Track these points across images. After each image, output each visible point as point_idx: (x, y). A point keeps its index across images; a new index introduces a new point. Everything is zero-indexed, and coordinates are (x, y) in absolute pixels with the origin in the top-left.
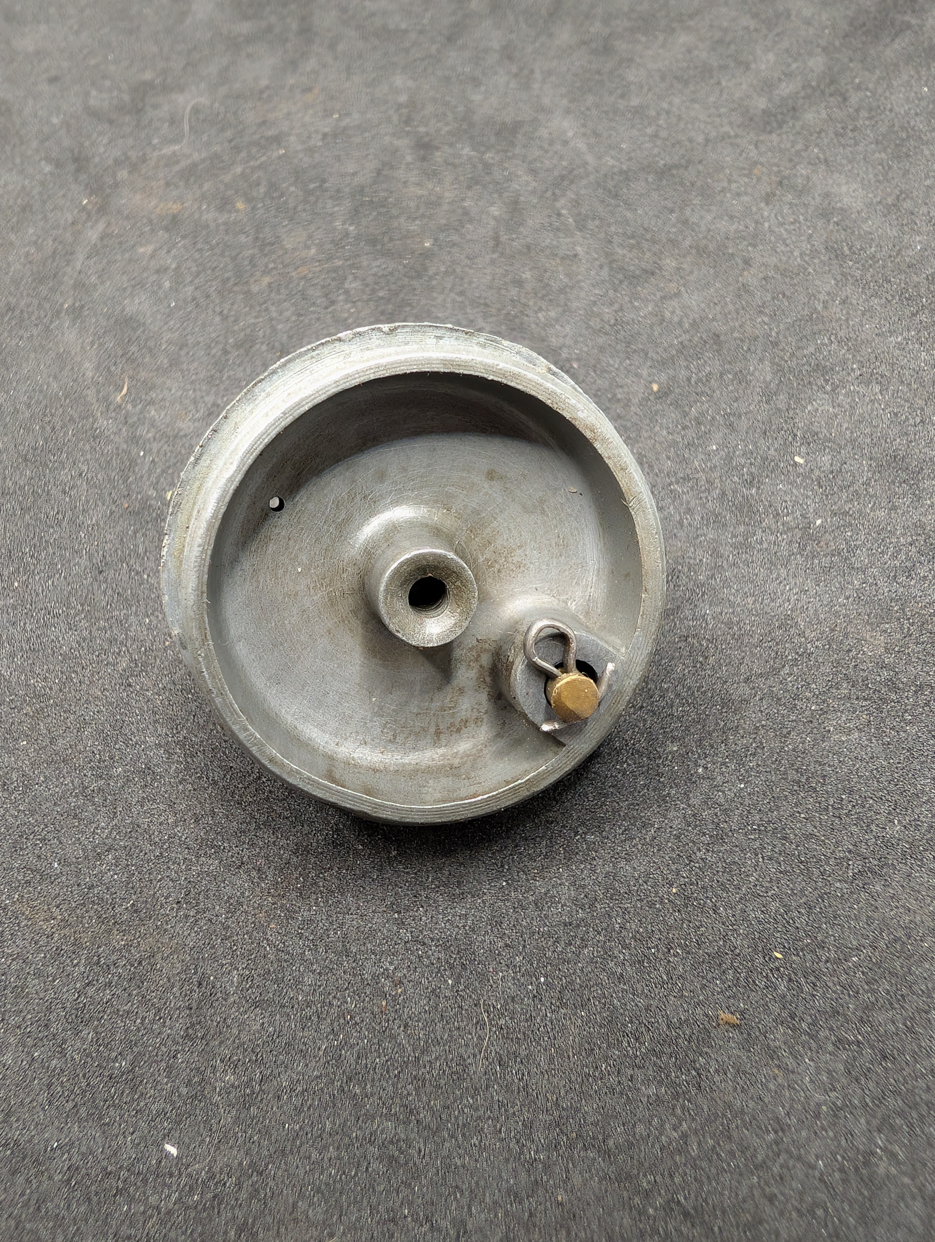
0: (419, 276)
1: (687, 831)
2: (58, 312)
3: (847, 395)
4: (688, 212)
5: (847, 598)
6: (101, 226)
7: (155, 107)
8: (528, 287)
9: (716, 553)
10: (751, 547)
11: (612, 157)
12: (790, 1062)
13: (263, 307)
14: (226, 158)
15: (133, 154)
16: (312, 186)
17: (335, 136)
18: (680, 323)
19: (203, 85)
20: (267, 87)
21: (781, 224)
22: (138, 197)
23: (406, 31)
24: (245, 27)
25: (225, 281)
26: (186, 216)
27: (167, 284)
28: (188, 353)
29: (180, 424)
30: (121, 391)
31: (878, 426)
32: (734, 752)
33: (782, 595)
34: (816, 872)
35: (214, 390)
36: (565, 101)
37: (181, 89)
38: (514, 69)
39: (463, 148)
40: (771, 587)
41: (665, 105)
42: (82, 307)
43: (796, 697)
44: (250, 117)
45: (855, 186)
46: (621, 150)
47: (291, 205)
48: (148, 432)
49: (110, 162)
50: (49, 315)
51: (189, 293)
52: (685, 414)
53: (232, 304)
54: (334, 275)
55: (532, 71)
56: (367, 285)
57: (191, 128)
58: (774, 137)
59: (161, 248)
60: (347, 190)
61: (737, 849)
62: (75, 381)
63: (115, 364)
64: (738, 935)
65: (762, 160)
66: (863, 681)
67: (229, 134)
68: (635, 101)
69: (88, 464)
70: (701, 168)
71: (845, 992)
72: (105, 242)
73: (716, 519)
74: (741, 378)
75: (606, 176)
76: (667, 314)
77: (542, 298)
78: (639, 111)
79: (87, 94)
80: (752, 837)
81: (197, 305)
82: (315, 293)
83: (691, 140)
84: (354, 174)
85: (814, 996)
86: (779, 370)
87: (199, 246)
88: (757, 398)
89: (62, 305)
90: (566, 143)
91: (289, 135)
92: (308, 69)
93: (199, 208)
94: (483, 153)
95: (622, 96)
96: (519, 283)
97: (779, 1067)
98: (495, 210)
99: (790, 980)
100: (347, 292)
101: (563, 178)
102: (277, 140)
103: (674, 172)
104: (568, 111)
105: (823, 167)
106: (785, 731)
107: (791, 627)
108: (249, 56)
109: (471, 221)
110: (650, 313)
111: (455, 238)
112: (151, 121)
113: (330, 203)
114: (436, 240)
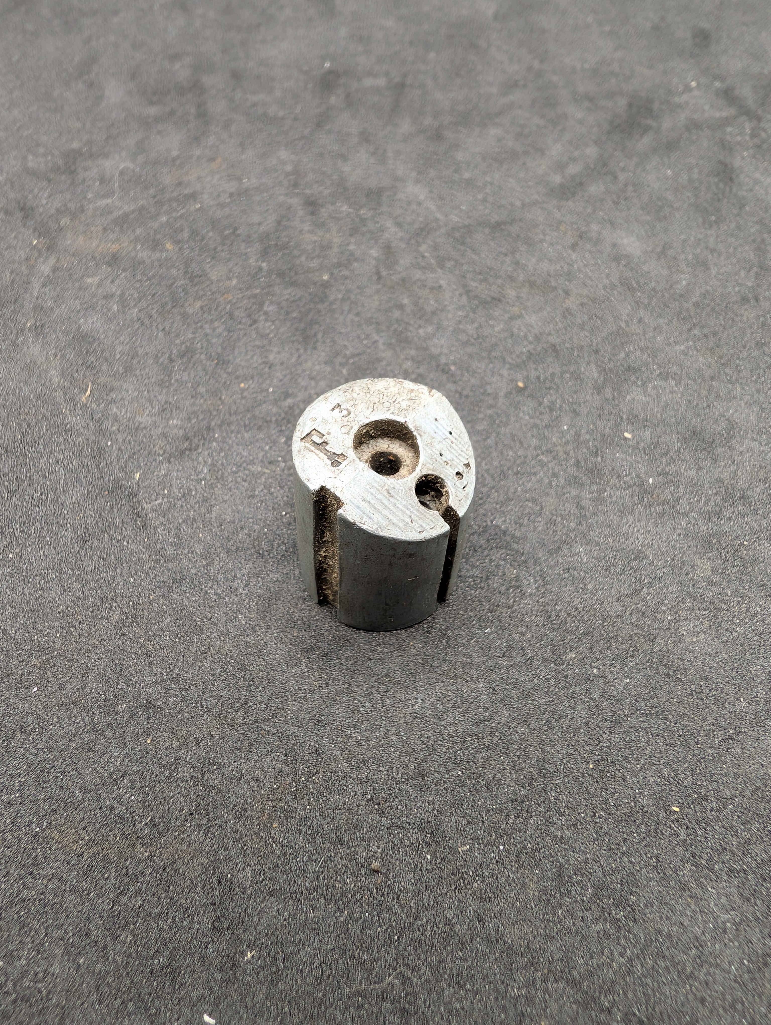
0: (322, 301)
1: (593, 719)
2: (22, 330)
3: (654, 388)
4: (518, 256)
5: (679, 535)
6: (52, 261)
7: (86, 169)
8: (408, 310)
9: (579, 506)
10: (603, 500)
11: (456, 215)
12: (698, 891)
13: (199, 324)
14: (152, 210)
15: (72, 206)
16: (227, 232)
17: (239, 195)
18: (526, 337)
19: (124, 154)
20: (178, 157)
21: (585, 266)
22: (81, 239)
23: (283, 118)
24: (152, 111)
25: (163, 306)
26: (124, 254)
27: (115, 307)
28: (139, 362)
29: (139, 419)
30: (85, 394)
31: (678, 410)
32: (617, 655)
33: (632, 534)
34: (692, 742)
35: (164, 391)
36: (414, 174)
37: (106, 156)
38: (372, 149)
39: (341, 206)
40: (624, 529)
41: (488, 179)
42: (43, 326)
43: (656, 611)
44: (167, 180)
45: (632, 239)
46: (462, 210)
47: (212, 246)
48: (112, 425)
49: (53, 211)
50: (14, 332)
51: (134, 315)
52: (540, 404)
53: (173, 323)
54: (254, 300)
55: (385, 151)
56: (282, 308)
57: (120, 187)
58: (570, 203)
59: (106, 278)
60: (255, 236)
61: (632, 730)
62: (43, 385)
63: (77, 371)
64: (644, 796)
65: (564, 219)
66: (701, 596)
67: (152, 191)
68: (466, 175)
69: (63, 453)
70: (521, 224)
71: (729, 833)
72: (56, 274)
73: (575, 482)
74: (577, 377)
75: (453, 228)
76: (515, 331)
77: (420, 318)
78: (470, 183)
79: (25, 158)
80: (642, 719)
81: (142, 324)
82: (239, 314)
83: (512, 205)
84: (260, 224)
85: (706, 838)
86: (603, 371)
87: (139, 277)
88: (590, 391)
89: (25, 324)
90: (419, 204)
91: (202, 194)
92: (210, 144)
93: (135, 248)
94: (358, 210)
95: (456, 171)
96: (401, 307)
97: (691, 897)
98: (374, 253)
99: (687, 828)
100: (266, 313)
101: (422, 230)
102: (193, 196)
103: (503, 227)
104: (417, 181)
105: (608, 225)
106: (652, 637)
107: (643, 558)
108: (159, 132)
109: (356, 260)
110: (503, 330)
111: (346, 272)
112: (84, 180)
113: (243, 245)
114: (332, 274)
